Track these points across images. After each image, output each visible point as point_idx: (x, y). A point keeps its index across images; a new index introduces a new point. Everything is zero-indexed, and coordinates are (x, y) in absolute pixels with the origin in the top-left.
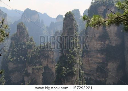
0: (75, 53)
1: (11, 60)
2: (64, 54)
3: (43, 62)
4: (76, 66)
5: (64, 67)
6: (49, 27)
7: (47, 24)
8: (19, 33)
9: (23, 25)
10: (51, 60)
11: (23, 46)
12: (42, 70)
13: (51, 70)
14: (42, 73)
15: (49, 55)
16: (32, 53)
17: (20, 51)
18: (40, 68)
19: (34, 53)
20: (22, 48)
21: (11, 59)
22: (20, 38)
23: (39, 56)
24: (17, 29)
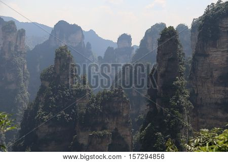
0: (182, 107)
1: (44, 119)
2: (158, 108)
3: (108, 123)
4: (182, 131)
5: (160, 133)
6: (103, 58)
7: (98, 52)
8: (59, 67)
9: (67, 51)
10: (124, 121)
11: (66, 92)
12: (108, 139)
13: (123, 139)
14: (108, 144)
15: (121, 111)
16: (88, 105)
17: (61, 102)
18: (105, 135)
19: (93, 105)
20: (64, 95)
21: (44, 117)
22: (61, 77)
23: (101, 111)
24: (55, 59)
